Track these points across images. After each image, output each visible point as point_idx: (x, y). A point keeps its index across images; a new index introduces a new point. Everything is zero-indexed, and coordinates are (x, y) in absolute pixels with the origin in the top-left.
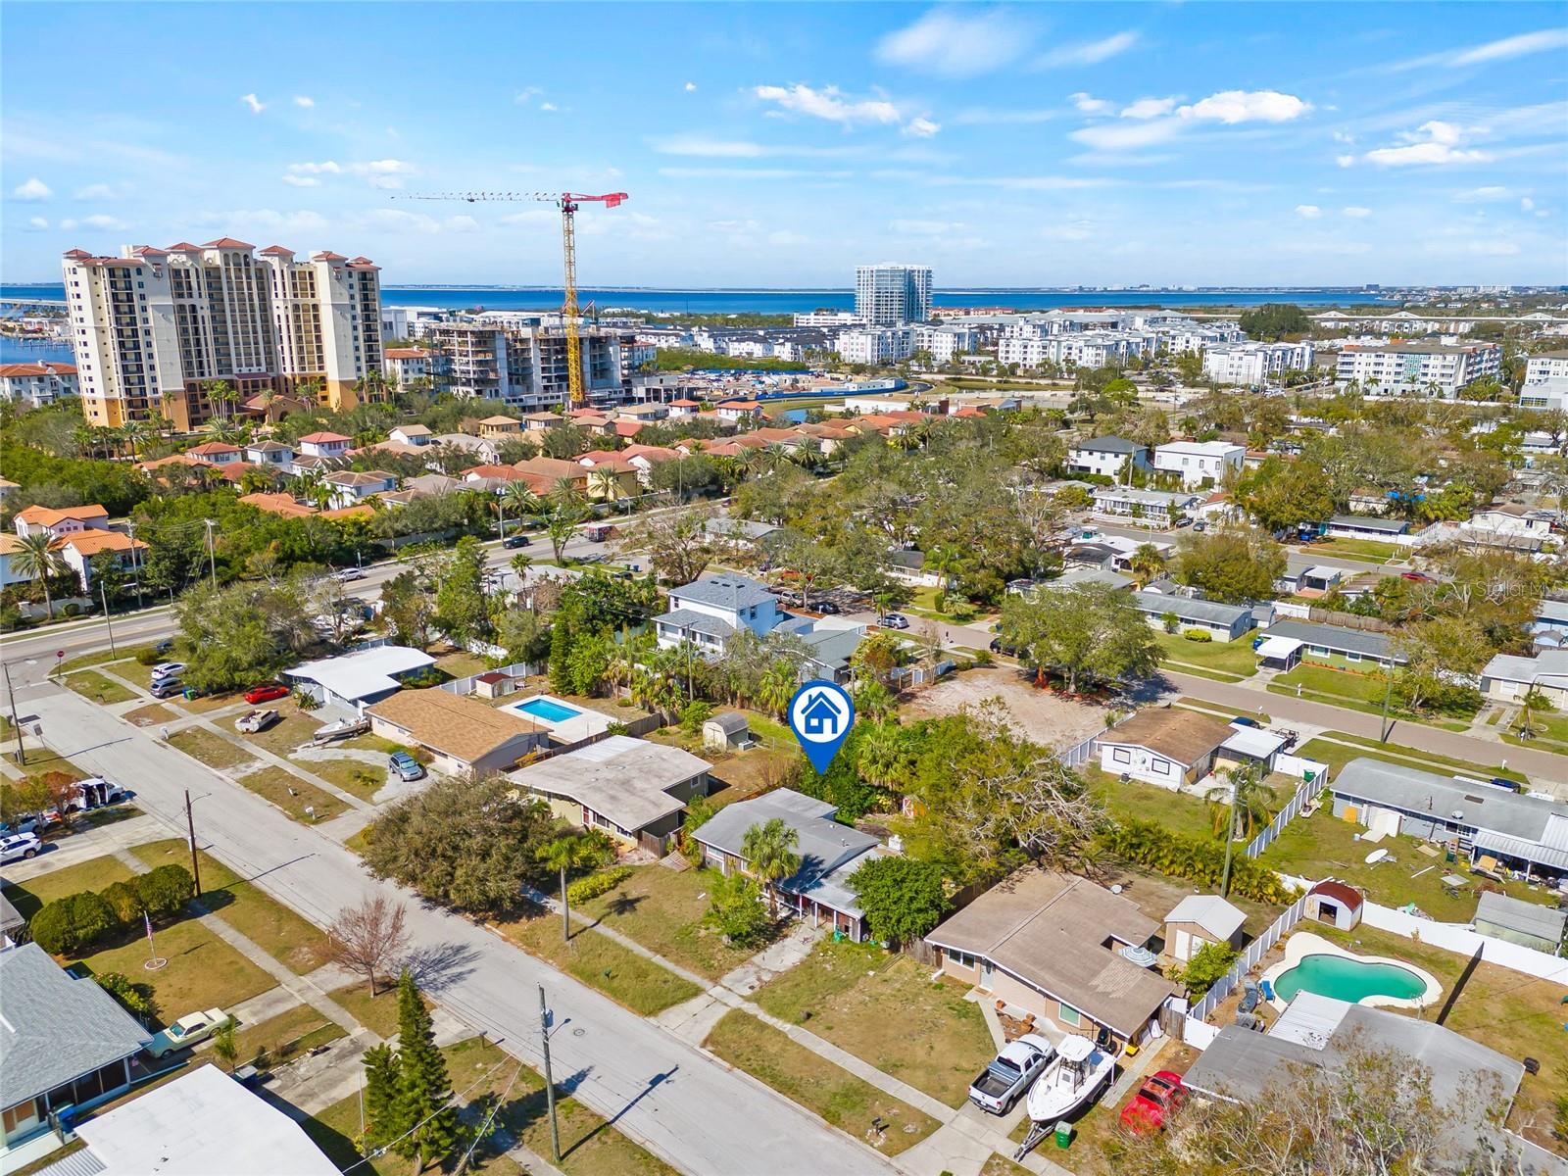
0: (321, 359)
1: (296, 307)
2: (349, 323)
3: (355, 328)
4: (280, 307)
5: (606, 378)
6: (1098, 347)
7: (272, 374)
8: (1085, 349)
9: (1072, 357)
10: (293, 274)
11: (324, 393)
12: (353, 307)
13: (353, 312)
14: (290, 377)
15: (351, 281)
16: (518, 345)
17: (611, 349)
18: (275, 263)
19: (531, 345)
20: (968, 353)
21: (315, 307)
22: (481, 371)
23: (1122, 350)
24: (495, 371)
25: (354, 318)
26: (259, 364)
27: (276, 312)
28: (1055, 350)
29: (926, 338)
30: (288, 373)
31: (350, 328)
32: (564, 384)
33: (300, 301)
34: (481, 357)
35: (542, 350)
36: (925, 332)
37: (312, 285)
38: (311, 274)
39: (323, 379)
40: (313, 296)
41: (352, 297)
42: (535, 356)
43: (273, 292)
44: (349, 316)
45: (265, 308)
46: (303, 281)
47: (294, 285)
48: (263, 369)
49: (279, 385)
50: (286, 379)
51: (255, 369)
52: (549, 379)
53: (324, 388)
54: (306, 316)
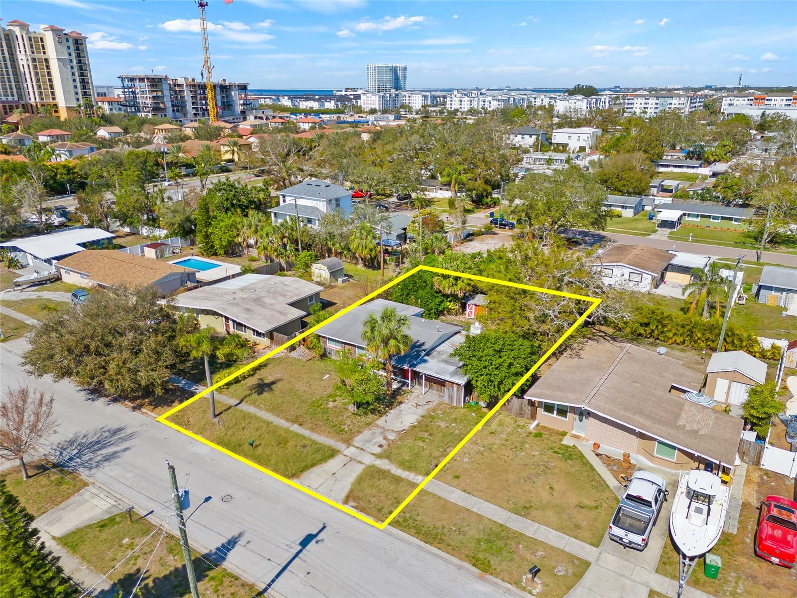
0: (53, 93)
1: (34, 60)
2: (69, 71)
3: (73, 74)
4: (23, 59)
5: (231, 110)
6: (499, 101)
7: (23, 102)
8: (492, 102)
9: (486, 106)
10: (30, 39)
11: (57, 115)
12: (71, 61)
13: (72, 64)
14: (34, 104)
15: (68, 44)
16: (177, 88)
17: (233, 93)
18: (17, 30)
19: (185, 88)
20: (430, 106)
21: (47, 60)
22: (155, 103)
23: (511, 102)
24: (163, 103)
25: (72, 67)
26: (13, 95)
27: (21, 63)
28: (476, 103)
29: (407, 98)
30: (32, 101)
31: (70, 74)
32: (206, 113)
33: (36, 56)
34: (154, 94)
35: (191, 91)
36: (407, 95)
37: (43, 46)
38: (42, 39)
39: (56, 105)
40: (44, 53)
41: (70, 54)
42: (187, 95)
43: (18, 50)
44: (69, 67)
45: (14, 60)
46: (37, 43)
47: (32, 46)
48: (16, 98)
49: (26, 108)
50: (31, 105)
51: (10, 98)
52: (197, 109)
53: (56, 112)
54: (41, 65)
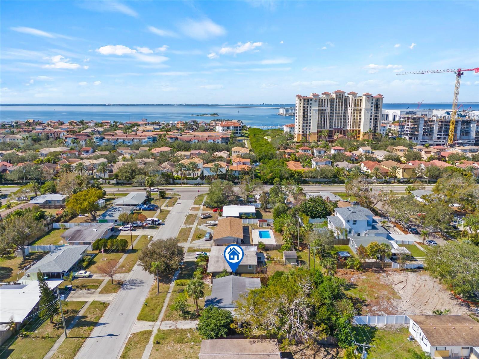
0: (360, 125)
1: (355, 110)
2: (369, 115)
7: (344, 129)
10: (355, 100)
12: (372, 110)
15: (372, 101)
16: (430, 123)
17: (472, 125)
18: (351, 97)
19: (435, 122)
21: (361, 109)
22: (412, 131)
24: (418, 131)
26: (341, 126)
27: (349, 111)
32: (447, 137)
34: (413, 126)
35: (439, 125)
37: (361, 103)
38: (361, 100)
39: (359, 131)
40: (360, 106)
41: (372, 106)
42: (436, 127)
43: (349, 105)
44: (370, 112)
45: (346, 110)
46: (358, 102)
47: (355, 103)
49: (345, 133)
50: (348, 130)
53: (359, 134)
54: (357, 112)
